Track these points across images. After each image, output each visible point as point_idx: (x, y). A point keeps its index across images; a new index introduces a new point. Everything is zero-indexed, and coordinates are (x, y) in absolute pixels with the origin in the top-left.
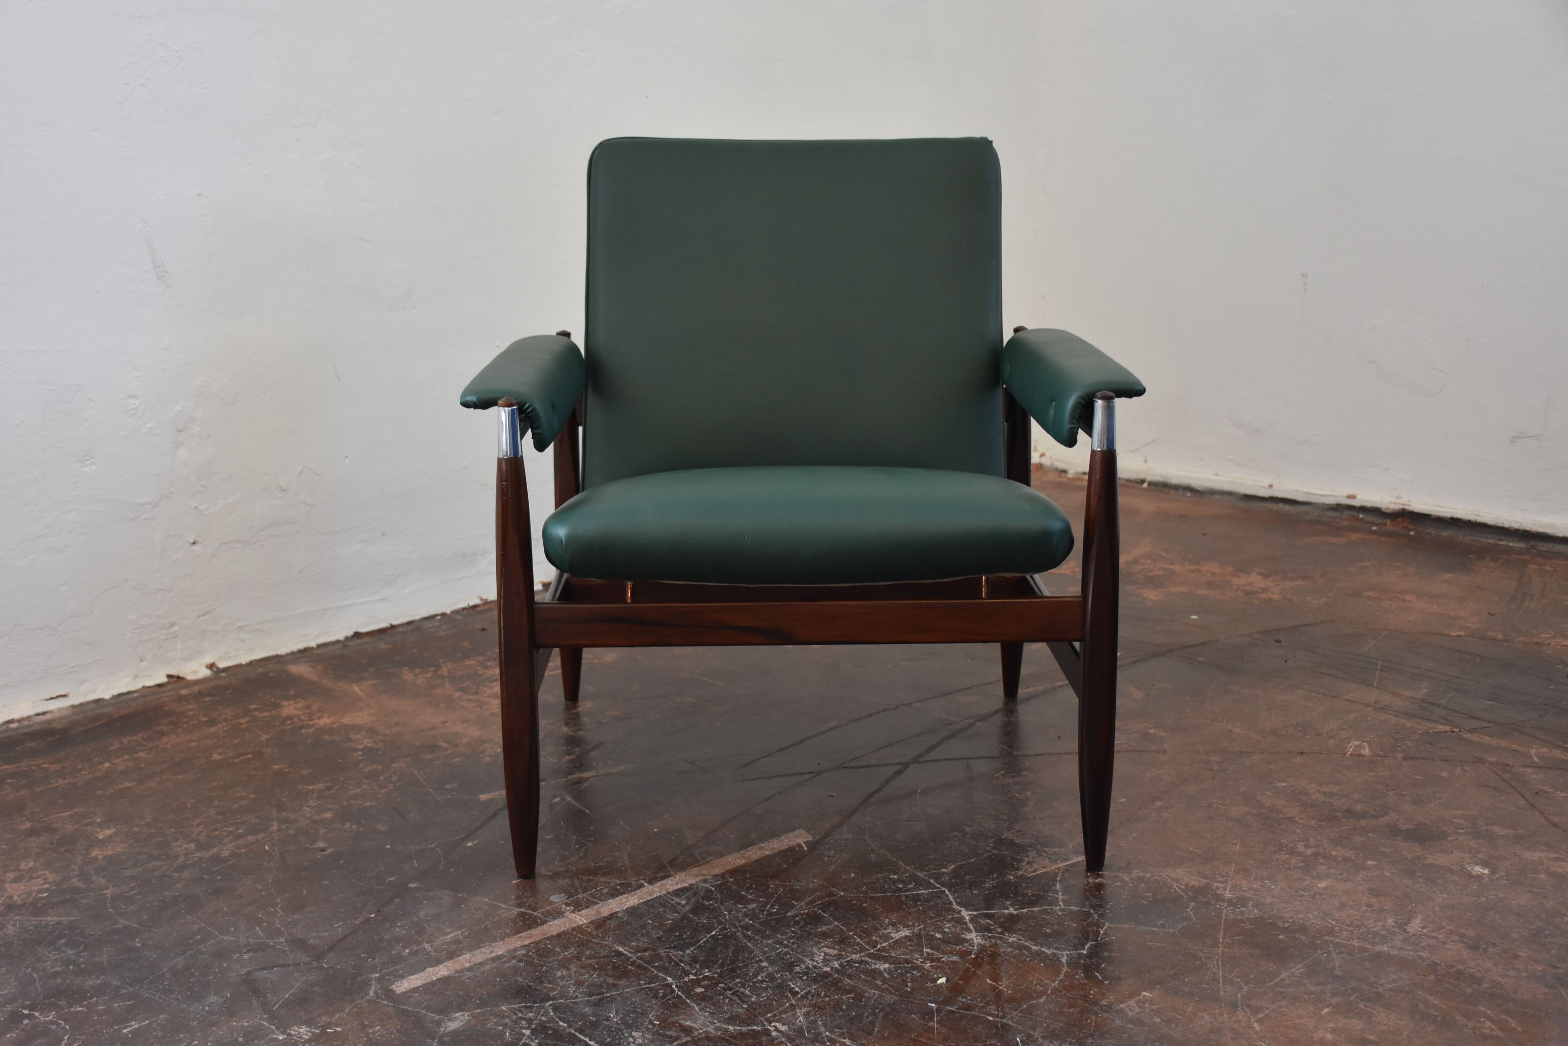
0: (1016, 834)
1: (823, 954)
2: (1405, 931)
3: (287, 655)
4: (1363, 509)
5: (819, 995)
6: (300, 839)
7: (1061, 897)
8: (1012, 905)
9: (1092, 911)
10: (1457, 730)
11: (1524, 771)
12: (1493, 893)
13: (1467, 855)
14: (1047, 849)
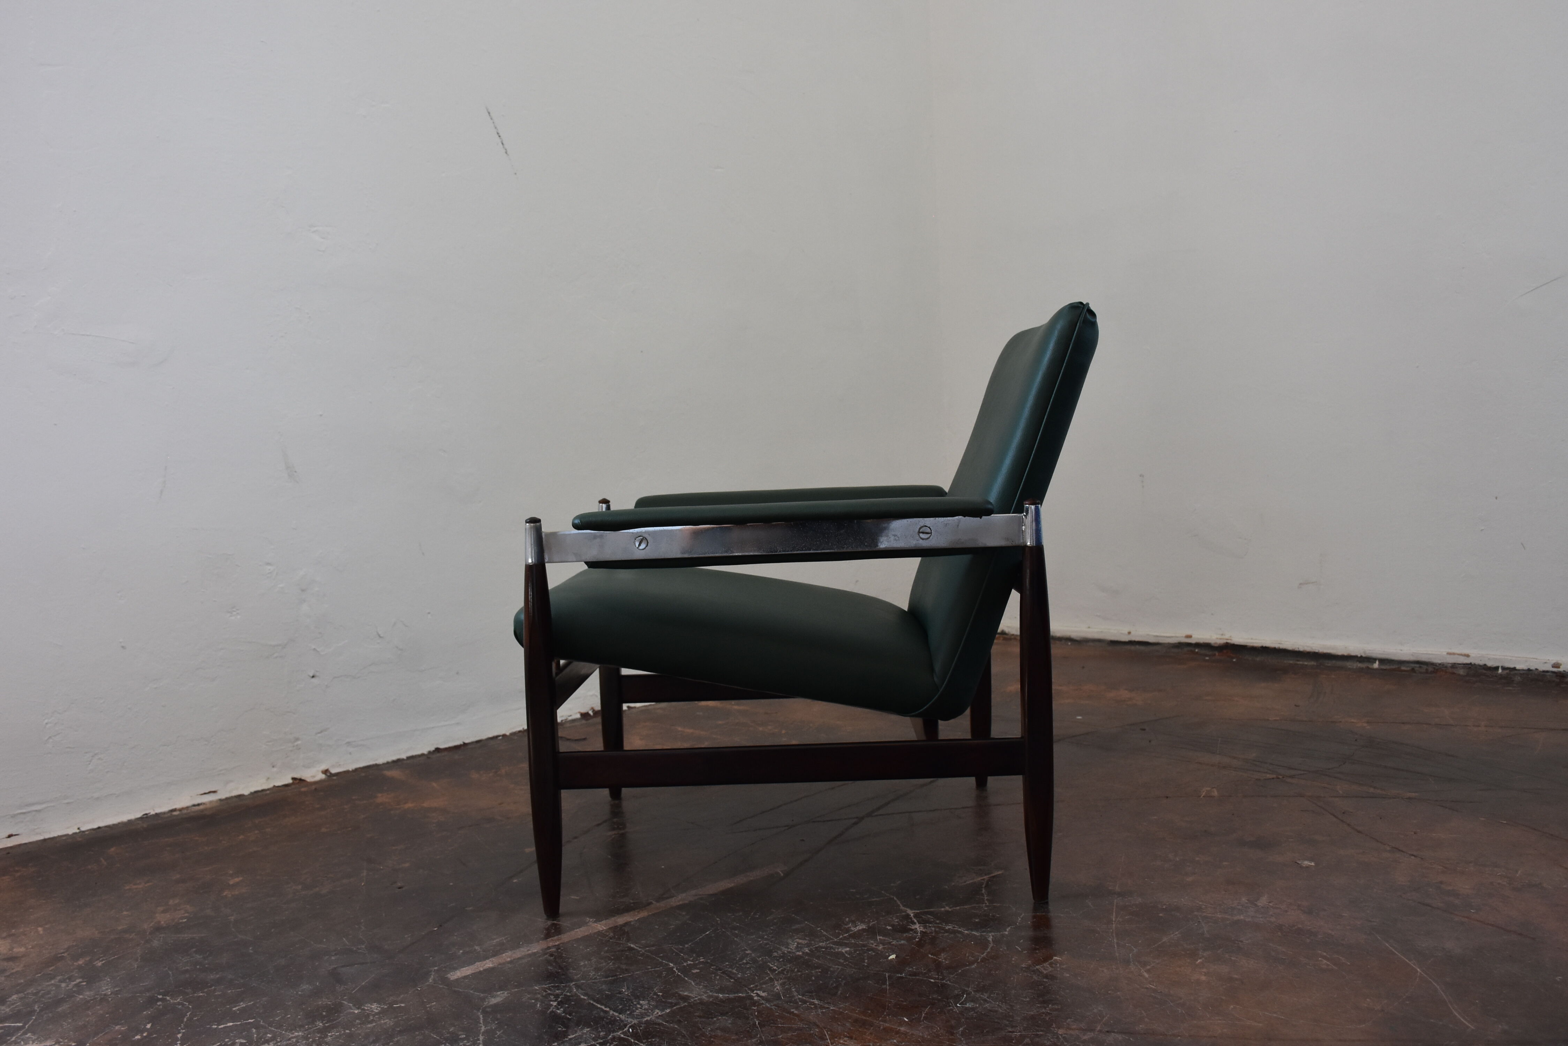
1: (796, 943)
2: (1256, 905)
3: (384, 764)
4: (1198, 645)
5: (793, 971)
6: (383, 881)
7: (986, 898)
8: (948, 905)
9: (1011, 906)
10: (1280, 777)
11: (1333, 800)
12: (1319, 877)
13: (1297, 854)
14: (974, 867)
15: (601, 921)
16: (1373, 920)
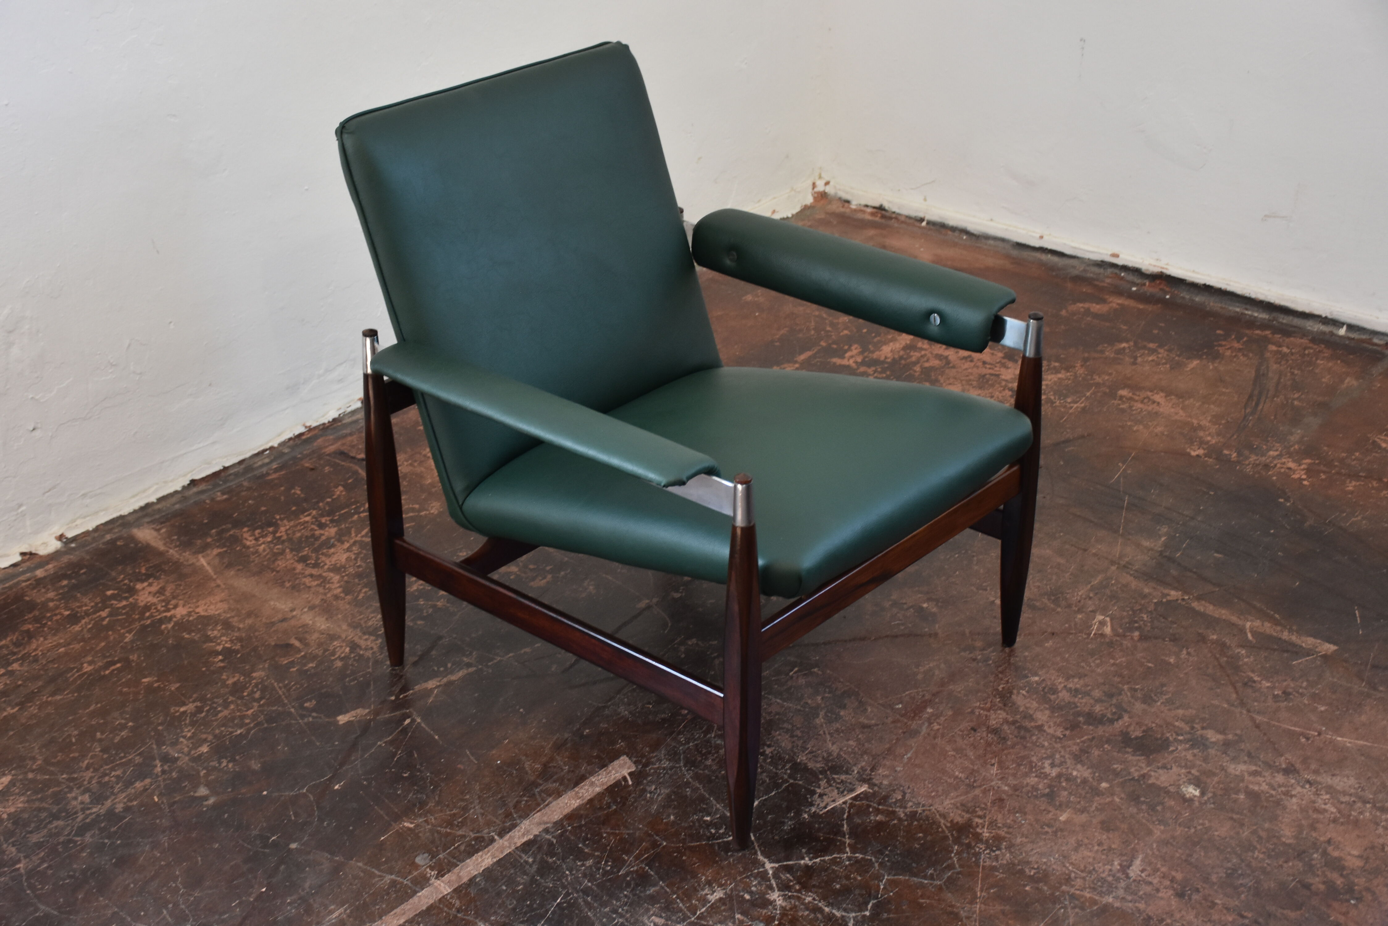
0: (810, 756)
2: (1128, 877)
3: (130, 514)
4: (1125, 268)
6: (183, 785)
7: (848, 841)
8: (808, 853)
9: (873, 859)
10: (1186, 598)
11: (1239, 653)
12: (1201, 821)
13: (1183, 771)
14: (835, 776)
15: (443, 876)
16: (1246, 914)
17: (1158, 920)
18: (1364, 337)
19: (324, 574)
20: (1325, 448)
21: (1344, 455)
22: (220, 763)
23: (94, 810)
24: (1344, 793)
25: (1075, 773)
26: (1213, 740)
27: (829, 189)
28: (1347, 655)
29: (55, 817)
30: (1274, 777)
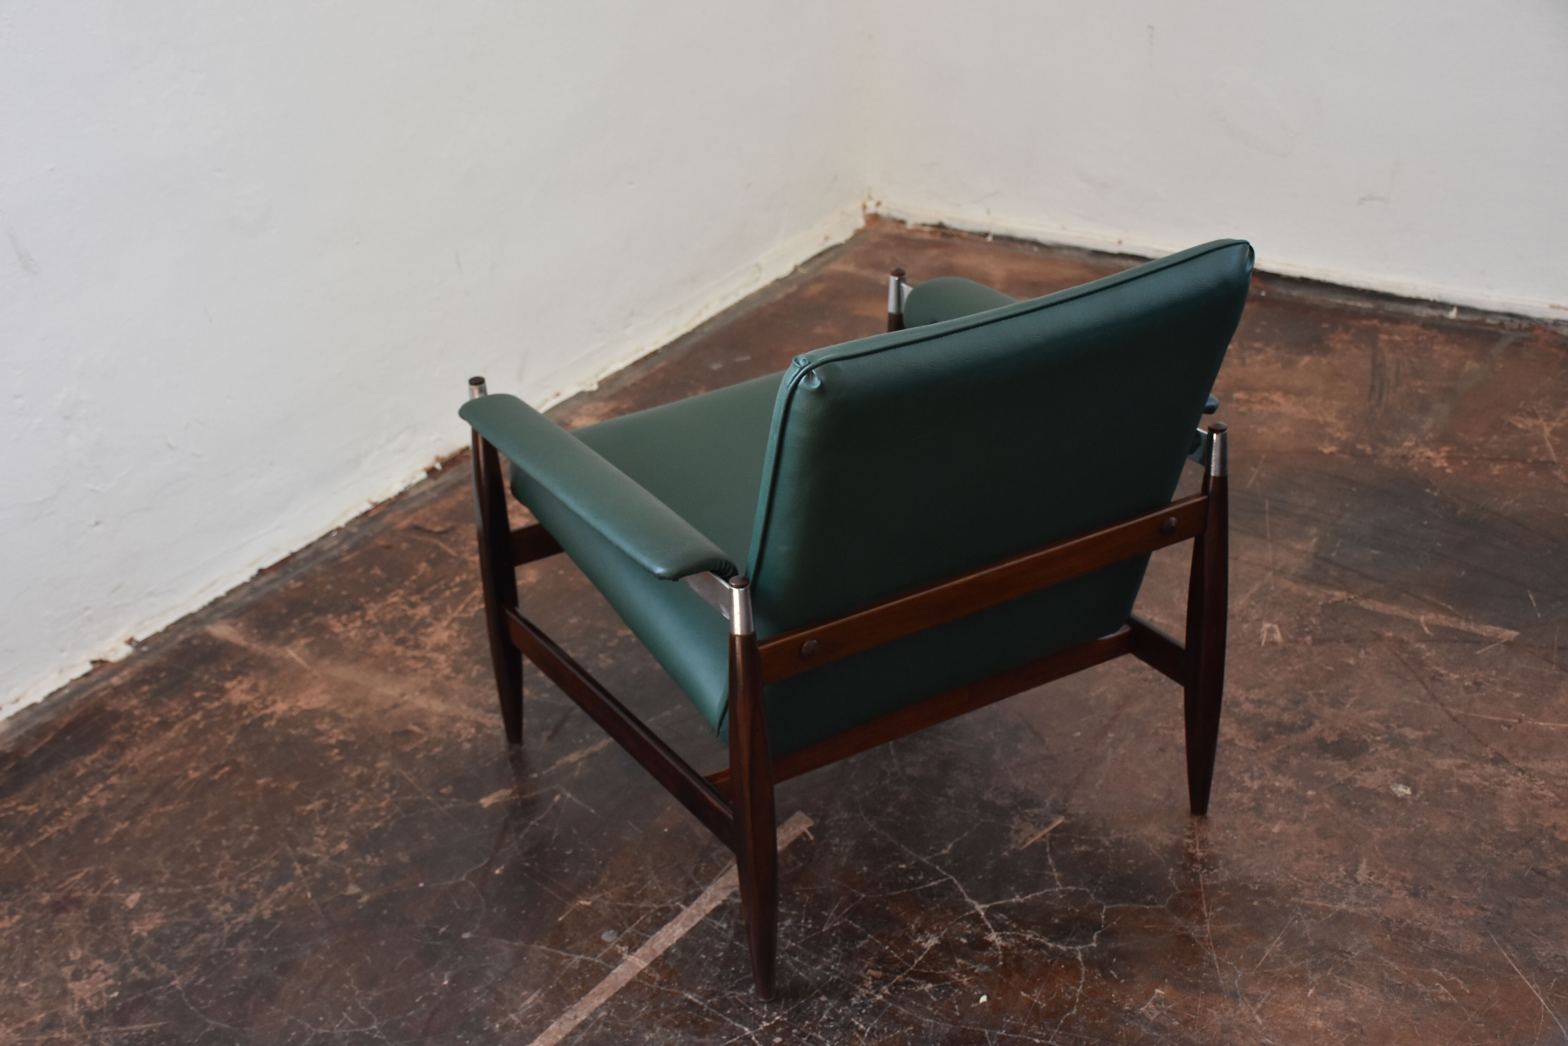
0: (995, 793)
1: (870, 978)
2: (1357, 882)
3: (199, 613)
5: (882, 1031)
6: (330, 885)
7: (1056, 875)
8: (1017, 890)
9: (1087, 890)
10: (1352, 597)
11: (1419, 648)
12: (1419, 820)
13: (1389, 771)
14: (1028, 811)
15: (635, 950)
16: (1486, 907)
17: (1397, 921)
18: (1476, 318)
19: (429, 655)
20: (1462, 435)
21: (1481, 439)
22: (364, 859)
23: (240, 919)
24: (1559, 777)
25: (1277, 784)
26: (1413, 737)
27: (882, 211)
28: (1530, 640)
29: (200, 930)
30: (1483, 768)
